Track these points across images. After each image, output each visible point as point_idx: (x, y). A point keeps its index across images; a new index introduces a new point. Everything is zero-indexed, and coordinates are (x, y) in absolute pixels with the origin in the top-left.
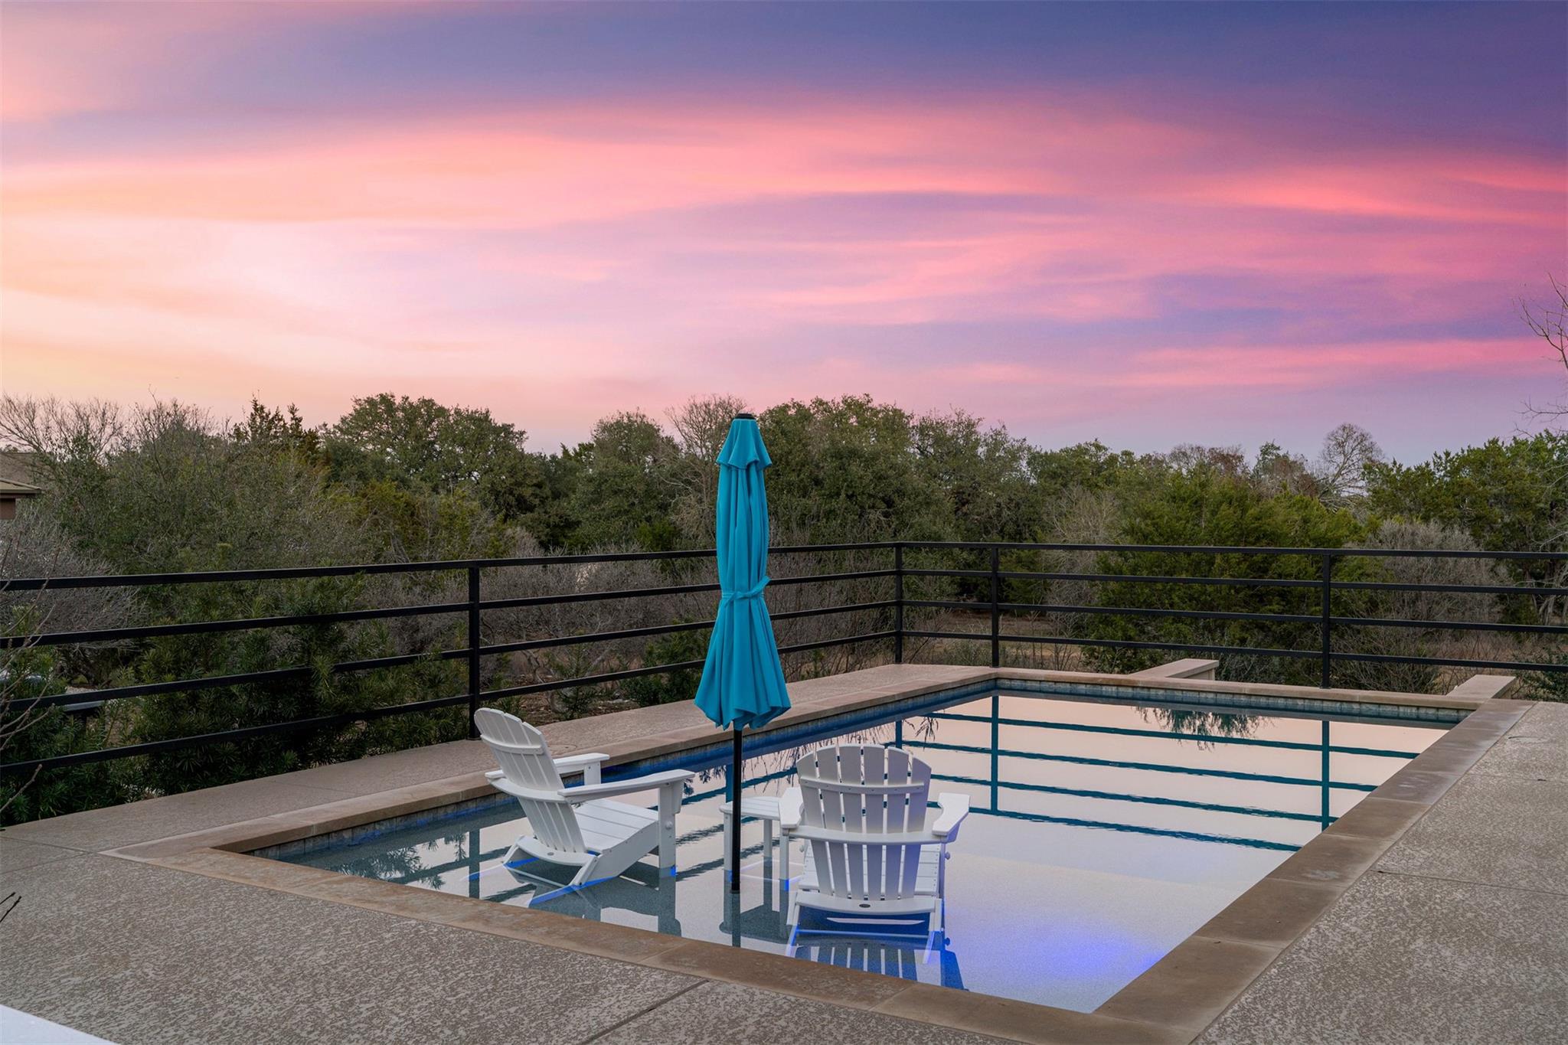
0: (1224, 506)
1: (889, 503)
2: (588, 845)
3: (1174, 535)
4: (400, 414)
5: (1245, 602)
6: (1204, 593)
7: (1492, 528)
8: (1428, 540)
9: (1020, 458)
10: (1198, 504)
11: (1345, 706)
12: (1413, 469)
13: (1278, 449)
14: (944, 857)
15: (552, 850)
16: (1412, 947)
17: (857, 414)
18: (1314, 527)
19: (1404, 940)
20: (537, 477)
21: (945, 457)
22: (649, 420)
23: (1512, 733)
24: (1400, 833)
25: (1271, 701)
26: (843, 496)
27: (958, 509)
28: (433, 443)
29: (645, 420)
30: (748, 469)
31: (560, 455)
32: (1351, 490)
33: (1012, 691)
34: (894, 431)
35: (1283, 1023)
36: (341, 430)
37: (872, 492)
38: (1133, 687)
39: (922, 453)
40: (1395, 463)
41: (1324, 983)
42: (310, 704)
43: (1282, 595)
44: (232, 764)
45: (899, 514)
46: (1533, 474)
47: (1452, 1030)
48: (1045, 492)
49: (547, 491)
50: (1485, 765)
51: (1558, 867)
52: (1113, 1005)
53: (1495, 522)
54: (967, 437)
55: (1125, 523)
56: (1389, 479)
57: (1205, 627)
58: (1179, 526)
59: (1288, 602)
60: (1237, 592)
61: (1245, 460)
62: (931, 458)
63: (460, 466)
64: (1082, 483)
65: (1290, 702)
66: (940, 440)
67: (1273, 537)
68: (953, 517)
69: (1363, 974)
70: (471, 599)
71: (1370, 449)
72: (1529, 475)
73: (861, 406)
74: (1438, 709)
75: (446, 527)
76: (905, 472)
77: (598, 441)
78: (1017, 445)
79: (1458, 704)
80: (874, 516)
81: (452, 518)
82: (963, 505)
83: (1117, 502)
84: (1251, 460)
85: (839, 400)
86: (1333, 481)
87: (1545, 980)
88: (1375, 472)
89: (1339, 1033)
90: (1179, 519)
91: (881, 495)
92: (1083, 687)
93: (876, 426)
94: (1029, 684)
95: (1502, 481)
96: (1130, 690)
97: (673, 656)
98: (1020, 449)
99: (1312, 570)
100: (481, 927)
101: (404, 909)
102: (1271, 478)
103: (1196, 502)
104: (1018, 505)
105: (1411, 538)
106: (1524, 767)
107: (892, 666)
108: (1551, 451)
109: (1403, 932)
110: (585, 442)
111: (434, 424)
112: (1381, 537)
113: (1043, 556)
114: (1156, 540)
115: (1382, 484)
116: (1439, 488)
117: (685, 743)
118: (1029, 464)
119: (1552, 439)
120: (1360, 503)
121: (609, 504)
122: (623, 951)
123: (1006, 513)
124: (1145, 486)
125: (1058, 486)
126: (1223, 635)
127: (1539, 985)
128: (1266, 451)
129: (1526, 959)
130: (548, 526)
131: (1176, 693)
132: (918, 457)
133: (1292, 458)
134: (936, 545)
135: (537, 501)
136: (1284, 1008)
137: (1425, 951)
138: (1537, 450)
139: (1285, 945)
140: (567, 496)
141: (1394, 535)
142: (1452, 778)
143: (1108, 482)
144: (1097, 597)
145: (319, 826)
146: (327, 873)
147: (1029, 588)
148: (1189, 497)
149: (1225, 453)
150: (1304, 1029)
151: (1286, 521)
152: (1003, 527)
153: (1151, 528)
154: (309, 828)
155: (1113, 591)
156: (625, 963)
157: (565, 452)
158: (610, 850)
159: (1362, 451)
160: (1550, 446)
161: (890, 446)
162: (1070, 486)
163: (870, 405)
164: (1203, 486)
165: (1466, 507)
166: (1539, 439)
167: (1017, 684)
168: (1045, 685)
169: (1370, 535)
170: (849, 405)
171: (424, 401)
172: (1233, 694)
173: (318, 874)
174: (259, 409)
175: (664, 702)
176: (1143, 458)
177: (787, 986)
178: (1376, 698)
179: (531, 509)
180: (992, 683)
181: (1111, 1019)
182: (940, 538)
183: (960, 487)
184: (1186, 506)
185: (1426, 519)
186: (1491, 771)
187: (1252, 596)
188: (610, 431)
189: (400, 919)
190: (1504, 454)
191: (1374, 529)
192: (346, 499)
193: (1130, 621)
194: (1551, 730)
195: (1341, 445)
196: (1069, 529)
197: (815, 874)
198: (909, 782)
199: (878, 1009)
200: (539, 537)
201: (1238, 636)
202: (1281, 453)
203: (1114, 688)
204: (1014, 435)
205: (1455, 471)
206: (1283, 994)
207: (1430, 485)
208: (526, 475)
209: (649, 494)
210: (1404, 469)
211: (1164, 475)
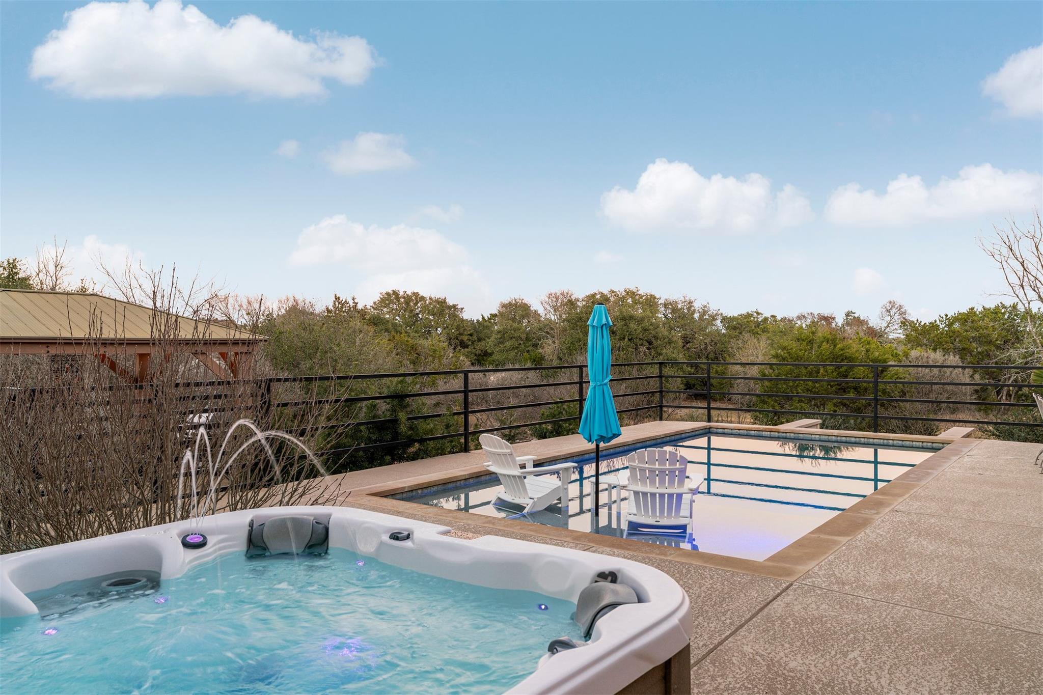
0: (825, 343)
1: (650, 343)
2: (530, 496)
3: (798, 358)
4: (402, 300)
5: (836, 392)
6: (814, 387)
7: (971, 355)
8: (935, 360)
9: (717, 319)
10: (811, 342)
11: (885, 441)
12: (928, 324)
13: (855, 313)
14: (692, 501)
15: (514, 498)
16: (908, 540)
17: (632, 297)
18: (872, 354)
19: (905, 537)
20: (470, 330)
21: (678, 319)
22: (525, 301)
23: (969, 454)
24: (907, 496)
25: (848, 439)
26: (626, 339)
27: (684, 346)
28: (418, 314)
29: (523, 301)
30: (602, 327)
31: (481, 319)
32: (894, 334)
33: (717, 434)
34: (651, 306)
35: (848, 566)
36: (373, 308)
37: (641, 337)
38: (778, 432)
39: (665, 317)
40: (917, 320)
41: (867, 553)
42: (396, 435)
43: (855, 389)
44: (362, 461)
45: (655, 348)
46: (994, 326)
47: (924, 571)
48: (730, 337)
49: (475, 337)
50: (953, 467)
51: (982, 510)
52: (772, 559)
53: (973, 351)
54: (689, 309)
55: (773, 352)
56: (914, 328)
57: (815, 405)
58: (801, 353)
59: (858, 392)
60: (832, 387)
61: (837, 320)
62: (670, 320)
63: (432, 326)
64: (750, 332)
65: (857, 439)
66: (674, 311)
67: (850, 359)
68: (682, 350)
69: (885, 550)
70: (465, 388)
71: (905, 313)
72: (992, 326)
73: (634, 293)
74: (933, 443)
75: (432, 356)
76: (658, 327)
77: (499, 312)
78: (715, 312)
79: (943, 440)
80: (643, 349)
81: (435, 351)
82: (687, 343)
83: (768, 342)
84: (840, 320)
85: (622, 290)
86: (885, 330)
87: (969, 554)
88: (907, 325)
89: (872, 571)
90: (801, 350)
91: (646, 338)
92: (753, 432)
93: (642, 303)
94: (726, 431)
95: (976, 329)
96: (777, 433)
97: (554, 416)
98: (717, 314)
99: (871, 376)
100: (491, 526)
101: (457, 519)
102: (851, 329)
103: (810, 342)
104: (716, 343)
105: (926, 359)
106: (973, 469)
107: (658, 422)
108: (1004, 314)
109: (905, 535)
110: (493, 312)
111: (419, 305)
112: (910, 359)
113: (730, 370)
114: (789, 360)
115: (911, 331)
116: (942, 334)
117: (565, 455)
118: (721, 322)
119: (1004, 307)
120: (897, 340)
121: (508, 344)
122: (555, 536)
123: (709, 348)
124: (783, 333)
125: (737, 334)
126: (824, 409)
127: (965, 556)
128: (848, 315)
129: (961, 546)
130: (476, 355)
131: (800, 435)
132: (663, 319)
133: (862, 318)
134: (675, 364)
135: (470, 343)
136: (848, 561)
137: (914, 542)
138: (996, 313)
139: (850, 538)
140: (484, 340)
141: (917, 358)
142: (935, 473)
143: (763, 332)
144: (758, 389)
145: (409, 487)
146: (419, 505)
147: (722, 386)
148: (806, 339)
149: (826, 316)
150: (856, 569)
151: (858, 351)
152: (708, 355)
153: (786, 355)
154: (404, 487)
155: (767, 387)
156: (557, 540)
157: (483, 318)
158: (540, 498)
159: (900, 314)
160: (1003, 311)
161: (649, 313)
162: (743, 334)
163: (638, 293)
164: (813, 333)
165: (957, 343)
166: (997, 307)
167: (720, 431)
168: (734, 431)
169: (904, 358)
170: (628, 293)
171: (414, 293)
172: (829, 435)
173: (415, 505)
174: (337, 298)
175: (549, 438)
176: (782, 319)
177: (628, 549)
178: (901, 437)
179: (467, 346)
180: (707, 430)
181: (771, 564)
182: (676, 360)
183: (685, 334)
184: (805, 343)
185: (935, 350)
186: (956, 470)
187: (839, 389)
188: (506, 308)
189: (456, 522)
190: (978, 315)
191: (906, 355)
192: (384, 341)
193: (776, 401)
194: (989, 452)
195: (888, 311)
196: (743, 356)
197: (635, 508)
198: (678, 466)
199: (669, 558)
200: (471, 361)
201: (832, 409)
202: (856, 315)
203: (769, 433)
204: (713, 308)
205: (951, 324)
206: (848, 556)
207: (937, 332)
208: (465, 329)
209: (528, 339)
210: (922, 324)
211: (793, 328)
